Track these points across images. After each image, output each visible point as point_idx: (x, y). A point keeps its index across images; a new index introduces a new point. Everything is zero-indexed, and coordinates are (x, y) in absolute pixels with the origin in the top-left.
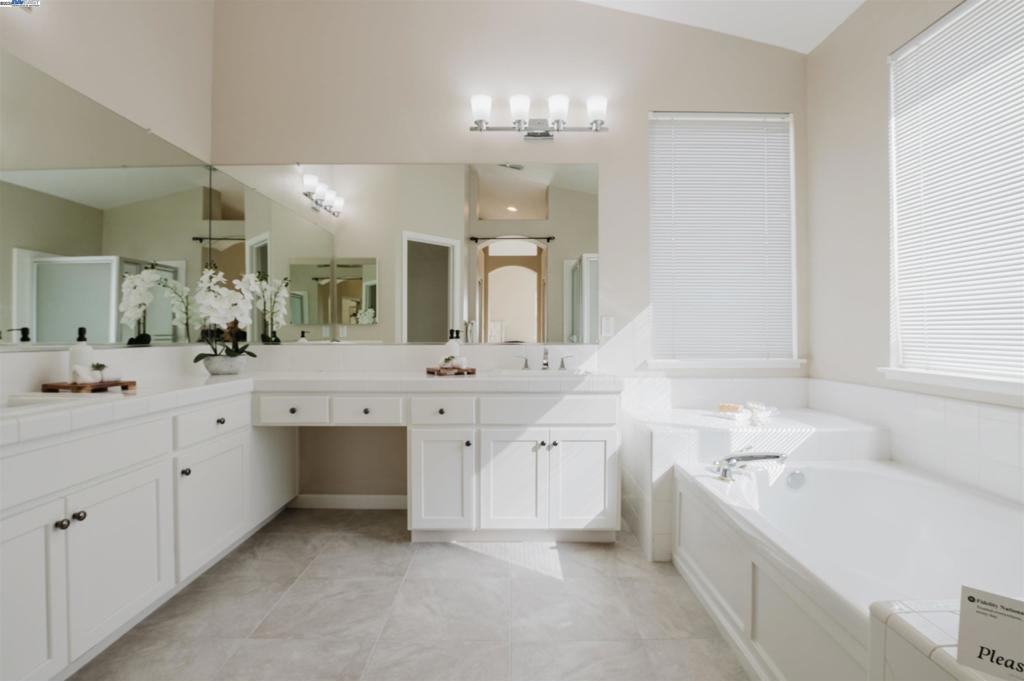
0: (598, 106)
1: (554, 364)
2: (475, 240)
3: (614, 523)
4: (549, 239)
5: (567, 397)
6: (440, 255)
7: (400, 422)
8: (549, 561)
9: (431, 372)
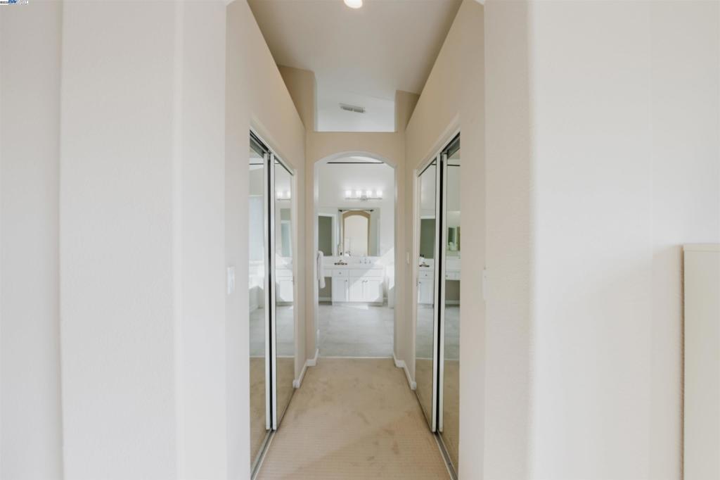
0: (380, 194)
1: (368, 261)
2: (341, 211)
3: (381, 300)
4: (371, 211)
5: (371, 270)
6: (329, 219)
7: (330, 276)
8: (366, 307)
9: (336, 264)
